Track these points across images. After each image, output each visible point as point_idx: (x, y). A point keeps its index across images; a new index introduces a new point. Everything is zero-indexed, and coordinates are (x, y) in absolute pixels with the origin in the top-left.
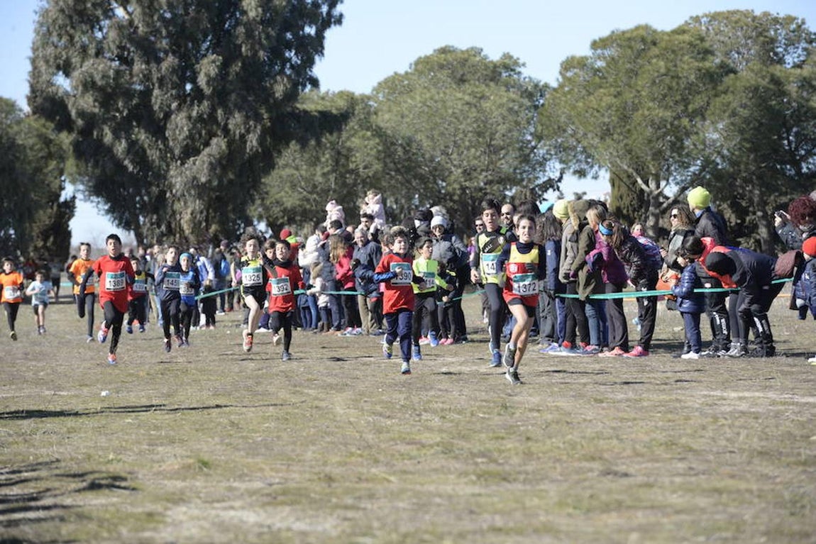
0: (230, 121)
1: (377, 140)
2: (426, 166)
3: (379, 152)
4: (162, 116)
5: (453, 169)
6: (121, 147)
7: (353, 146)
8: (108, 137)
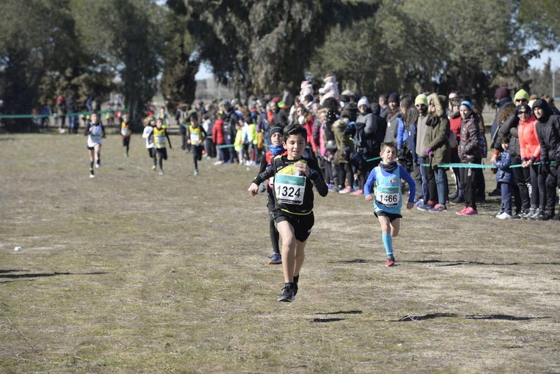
0: (292, 9)
1: (401, 23)
2: (437, 41)
3: (402, 31)
4: (246, 5)
5: (456, 44)
6: (218, 27)
7: (383, 27)
8: (210, 20)
